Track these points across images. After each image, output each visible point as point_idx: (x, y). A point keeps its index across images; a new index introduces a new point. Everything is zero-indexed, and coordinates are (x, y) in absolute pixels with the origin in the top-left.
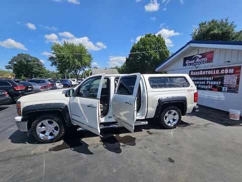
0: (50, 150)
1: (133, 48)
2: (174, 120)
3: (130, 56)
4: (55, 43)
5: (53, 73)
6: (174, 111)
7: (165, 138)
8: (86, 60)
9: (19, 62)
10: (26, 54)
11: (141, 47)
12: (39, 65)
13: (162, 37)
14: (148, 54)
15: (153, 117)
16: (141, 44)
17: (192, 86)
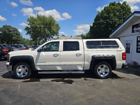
0: (22, 82)
2: (106, 73)
3: (94, 24)
4: (31, 16)
5: (28, 40)
6: (105, 66)
8: (54, 29)
9: (3, 32)
10: (8, 26)
11: (105, 15)
12: (17, 34)
13: (127, 4)
14: (112, 22)
15: (89, 69)
16: (105, 13)
17: (121, 48)
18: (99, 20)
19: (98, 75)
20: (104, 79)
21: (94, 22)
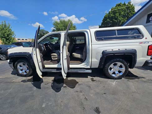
0: (22, 81)
1: (105, 17)
2: (120, 72)
3: (102, 24)
4: (55, 21)
6: (119, 64)
7: (104, 87)
10: (43, 30)
11: (112, 15)
13: (131, 4)
14: (117, 21)
15: (97, 67)
16: (112, 13)
17: (146, 38)
18: (106, 20)
19: (110, 75)
20: (116, 79)
21: (102, 22)
